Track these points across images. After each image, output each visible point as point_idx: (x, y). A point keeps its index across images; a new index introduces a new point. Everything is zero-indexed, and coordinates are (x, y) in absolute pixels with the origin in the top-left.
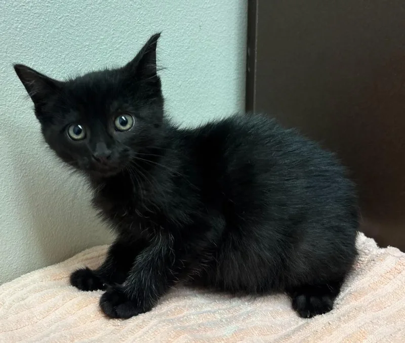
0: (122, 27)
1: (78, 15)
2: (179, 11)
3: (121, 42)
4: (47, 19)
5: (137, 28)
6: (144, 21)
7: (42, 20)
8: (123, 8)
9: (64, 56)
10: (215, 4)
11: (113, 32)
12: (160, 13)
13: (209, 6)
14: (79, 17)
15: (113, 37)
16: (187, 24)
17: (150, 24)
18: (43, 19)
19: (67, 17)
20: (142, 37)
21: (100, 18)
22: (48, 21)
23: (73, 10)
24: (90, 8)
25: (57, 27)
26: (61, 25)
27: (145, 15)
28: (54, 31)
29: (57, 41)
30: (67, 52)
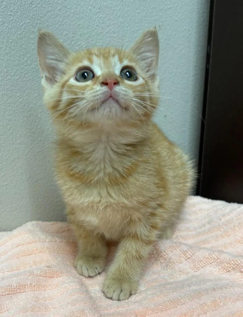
0: (82, 30)
1: (38, 22)
2: (138, 13)
3: (80, 44)
4: (10, 27)
5: (96, 31)
6: (102, 24)
7: (5, 27)
8: (82, 13)
9: (26, 59)
10: (176, 5)
11: (72, 36)
12: (119, 16)
13: (169, 7)
14: (40, 23)
15: (73, 40)
16: (147, 25)
17: (109, 26)
18: (7, 26)
19: (29, 24)
20: (101, 39)
21: (59, 23)
22: (11, 28)
23: (34, 17)
24: (51, 14)
25: (19, 33)
26: (23, 31)
27: (104, 18)
28: (17, 37)
29: (19, 45)
30: (29, 55)
